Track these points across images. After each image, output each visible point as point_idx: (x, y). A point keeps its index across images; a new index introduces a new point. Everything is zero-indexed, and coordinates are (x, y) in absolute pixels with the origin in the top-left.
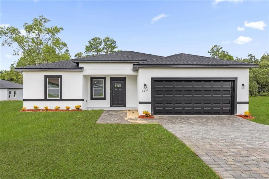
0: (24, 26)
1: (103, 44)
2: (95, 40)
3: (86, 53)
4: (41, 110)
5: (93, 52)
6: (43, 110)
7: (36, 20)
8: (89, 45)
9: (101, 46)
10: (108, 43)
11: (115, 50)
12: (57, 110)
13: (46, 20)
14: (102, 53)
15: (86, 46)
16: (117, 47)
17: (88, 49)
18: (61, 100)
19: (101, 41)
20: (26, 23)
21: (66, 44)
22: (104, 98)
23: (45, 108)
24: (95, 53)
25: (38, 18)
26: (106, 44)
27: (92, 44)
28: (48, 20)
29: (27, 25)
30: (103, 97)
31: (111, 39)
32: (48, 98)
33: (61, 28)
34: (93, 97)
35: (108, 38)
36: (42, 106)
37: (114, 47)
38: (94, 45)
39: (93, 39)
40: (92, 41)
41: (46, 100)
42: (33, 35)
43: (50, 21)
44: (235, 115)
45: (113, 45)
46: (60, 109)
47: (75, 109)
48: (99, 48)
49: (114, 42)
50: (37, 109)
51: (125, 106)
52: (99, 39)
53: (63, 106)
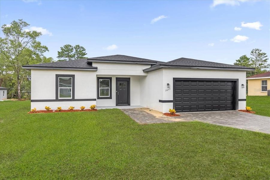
0: (2, 27)
1: (74, 50)
2: (66, 46)
3: (59, 58)
4: (53, 111)
5: (65, 57)
6: (56, 111)
7: (15, 23)
8: (61, 51)
9: (72, 53)
10: (78, 50)
11: (85, 56)
12: (71, 110)
13: (26, 25)
14: (73, 59)
15: (58, 52)
16: (87, 54)
17: (60, 55)
18: (73, 100)
19: (73, 48)
20: (5, 25)
21: (47, 48)
22: (111, 98)
23: (59, 108)
24: (67, 59)
25: (17, 21)
26: (77, 51)
27: (64, 50)
28: (28, 24)
29: (6, 27)
30: (109, 96)
31: (81, 47)
32: (59, 98)
33: (39, 33)
34: (100, 96)
35: (78, 46)
36: (54, 106)
37: (85, 54)
38: (66, 51)
39: (65, 46)
40: (64, 48)
41: (57, 100)
42: (11, 38)
43: (29, 25)
44: (237, 110)
45: (84, 52)
46: (75, 109)
47: (90, 109)
48: (70, 54)
49: (84, 50)
50: (48, 110)
51: (129, 105)
52: (70, 46)
53: (77, 105)
